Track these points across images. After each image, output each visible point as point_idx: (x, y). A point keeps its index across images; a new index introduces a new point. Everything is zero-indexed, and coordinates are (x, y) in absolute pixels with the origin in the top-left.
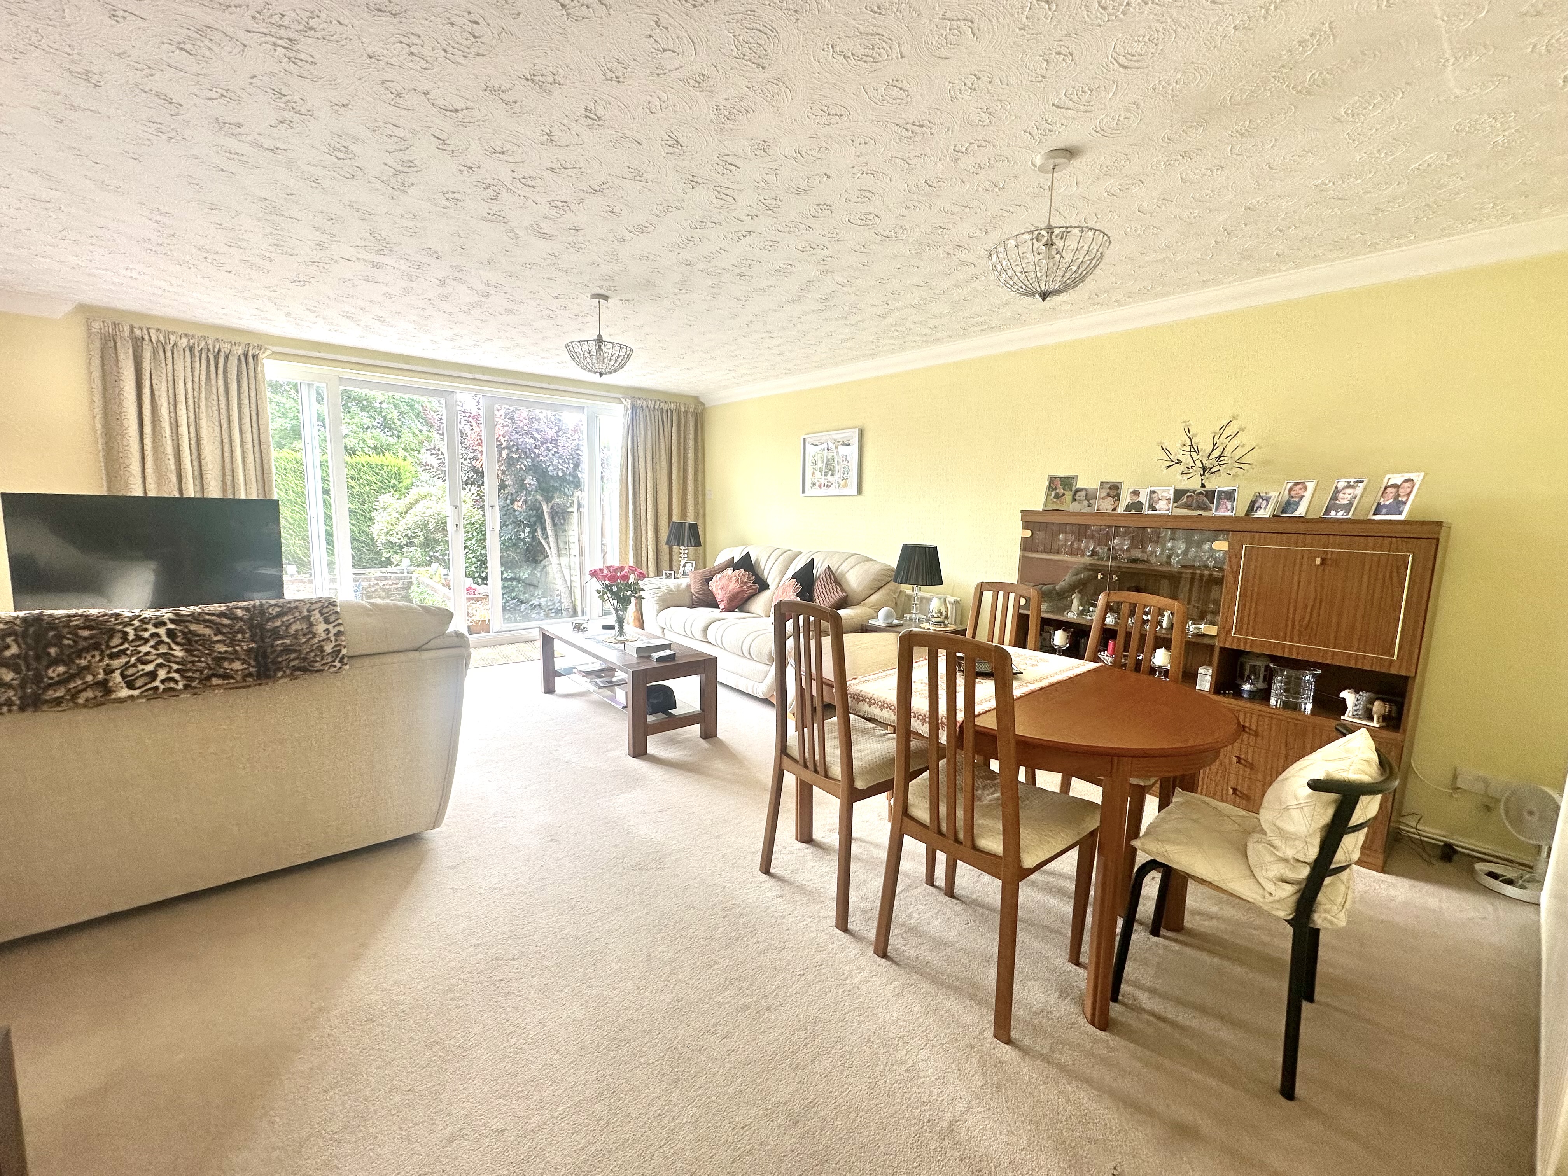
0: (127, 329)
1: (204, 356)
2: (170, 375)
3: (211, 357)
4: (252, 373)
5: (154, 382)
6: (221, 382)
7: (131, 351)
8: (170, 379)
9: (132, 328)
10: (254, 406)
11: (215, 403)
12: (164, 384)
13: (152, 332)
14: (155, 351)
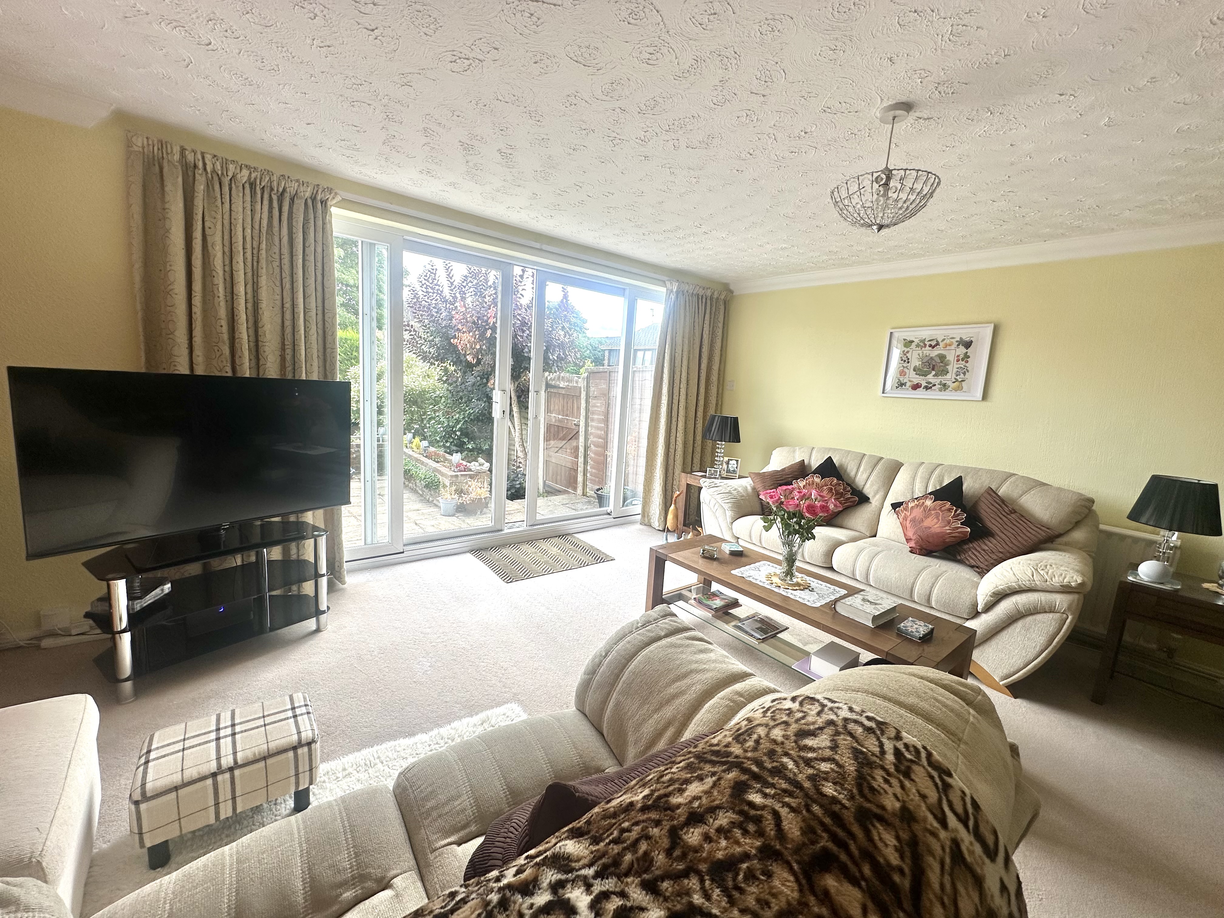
0: (177, 149)
1: (266, 196)
2: (226, 216)
3: (275, 197)
4: (319, 223)
5: (207, 224)
6: (285, 231)
7: (180, 180)
8: (226, 222)
9: (183, 150)
10: (319, 265)
11: (277, 256)
12: (219, 226)
13: (208, 157)
14: (209, 185)
